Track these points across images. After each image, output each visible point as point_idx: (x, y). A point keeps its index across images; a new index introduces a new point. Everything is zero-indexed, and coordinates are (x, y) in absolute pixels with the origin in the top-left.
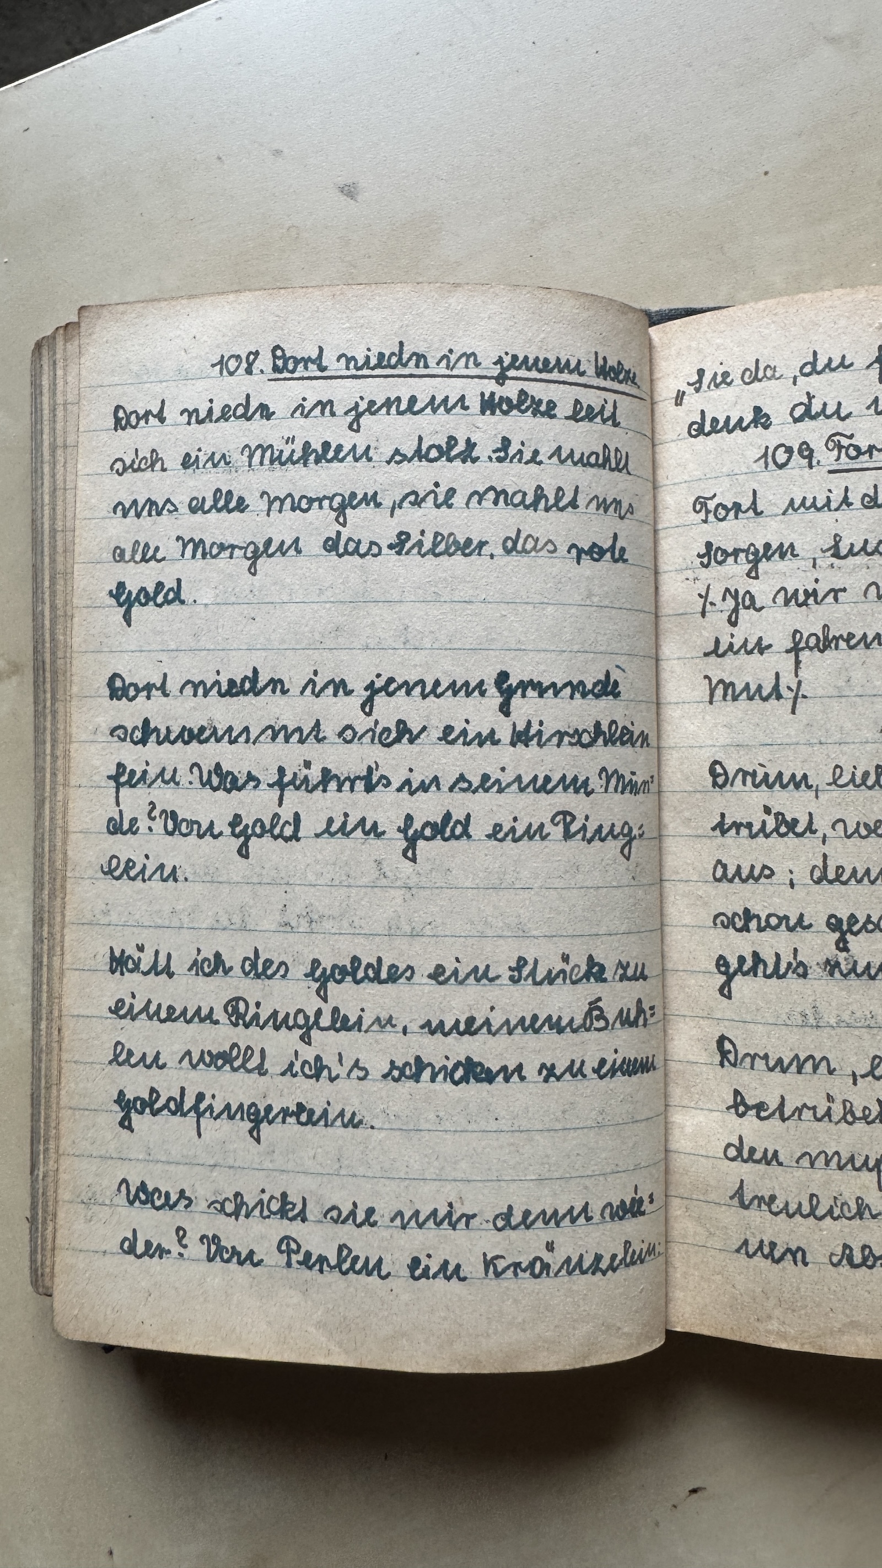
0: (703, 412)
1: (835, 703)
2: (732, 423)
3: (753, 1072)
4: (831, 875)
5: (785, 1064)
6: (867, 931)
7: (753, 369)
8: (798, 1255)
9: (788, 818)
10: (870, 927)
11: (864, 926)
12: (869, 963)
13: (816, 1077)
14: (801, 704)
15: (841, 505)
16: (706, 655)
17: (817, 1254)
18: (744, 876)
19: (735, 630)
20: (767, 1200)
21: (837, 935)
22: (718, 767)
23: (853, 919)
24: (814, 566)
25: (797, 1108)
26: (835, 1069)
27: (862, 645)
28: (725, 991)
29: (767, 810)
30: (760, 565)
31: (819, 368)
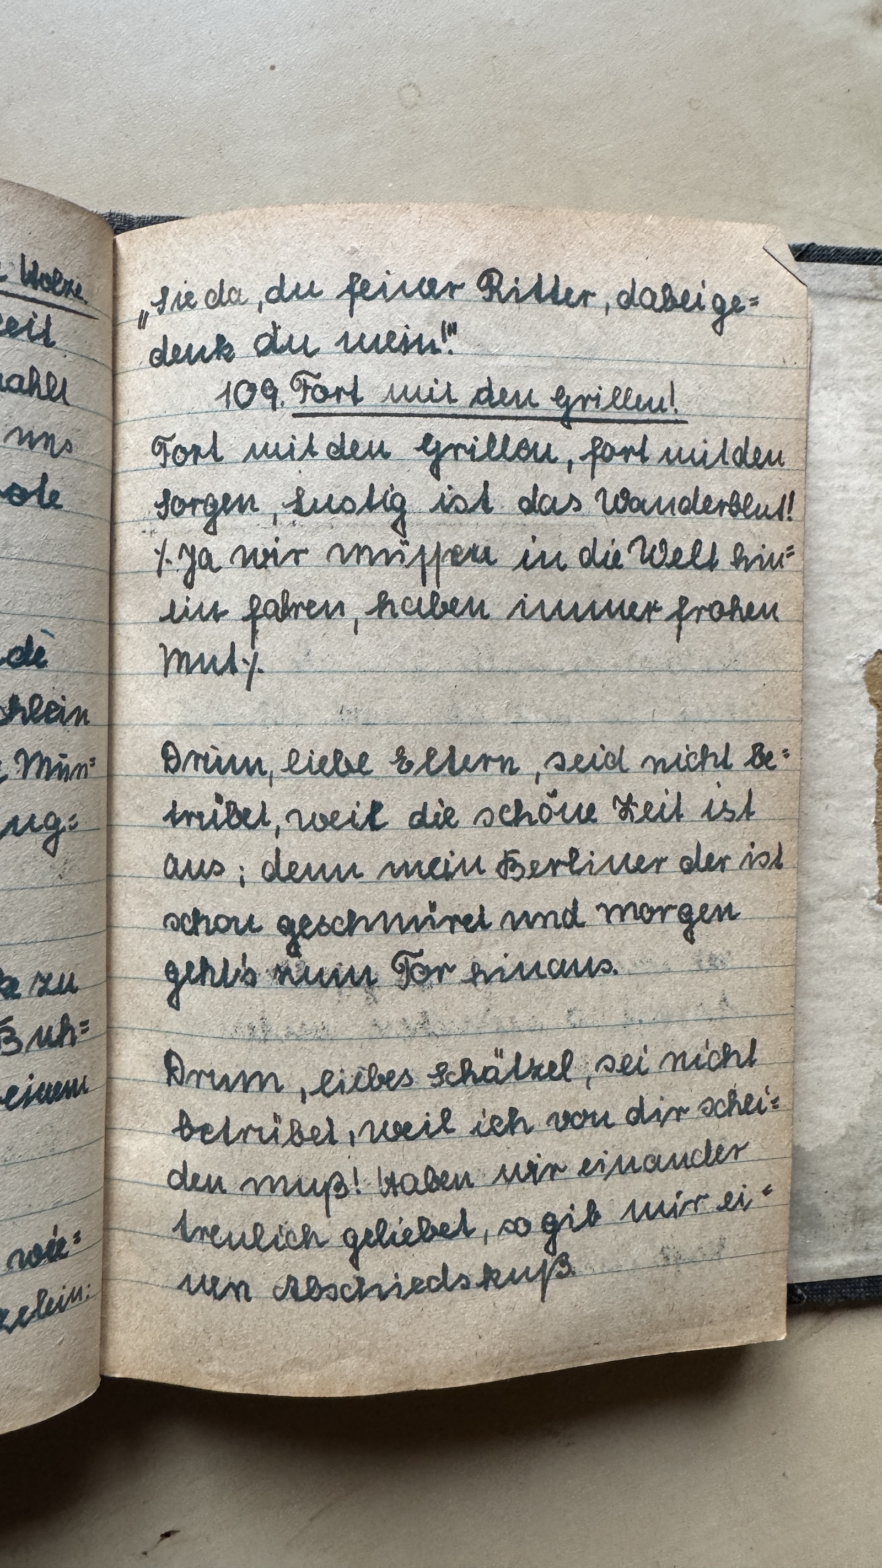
0: (165, 337)
1: (292, 680)
2: (194, 352)
3: (199, 1091)
4: (284, 872)
5: (231, 1082)
6: (321, 934)
7: (217, 291)
8: (240, 1290)
9: (240, 808)
10: (324, 929)
11: (318, 928)
12: (321, 970)
13: (264, 1095)
14: (257, 680)
15: (305, 454)
16: (162, 620)
17: (261, 1287)
18: (194, 873)
19: (191, 593)
20: (210, 1230)
21: (288, 939)
22: (170, 748)
23: (305, 920)
24: (275, 523)
25: (242, 1130)
26: (282, 1087)
27: (323, 614)
28: (173, 1001)
29: (219, 798)
30: (218, 519)
31: (286, 294)
